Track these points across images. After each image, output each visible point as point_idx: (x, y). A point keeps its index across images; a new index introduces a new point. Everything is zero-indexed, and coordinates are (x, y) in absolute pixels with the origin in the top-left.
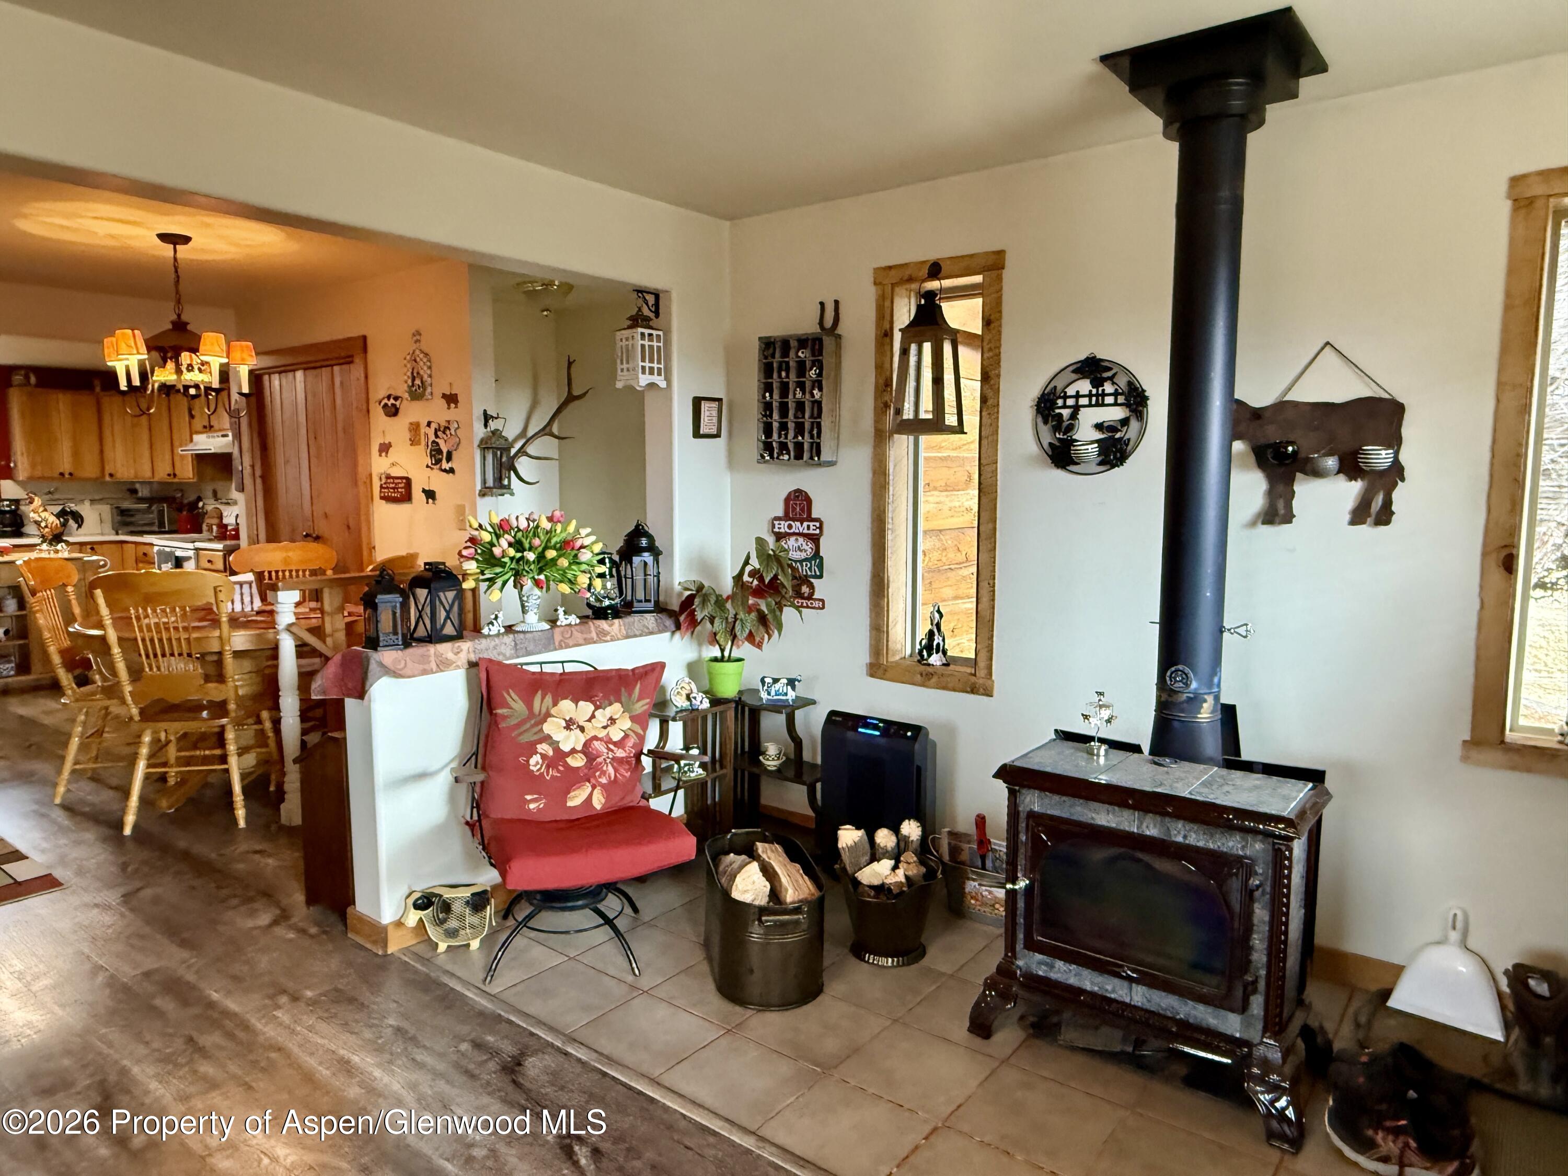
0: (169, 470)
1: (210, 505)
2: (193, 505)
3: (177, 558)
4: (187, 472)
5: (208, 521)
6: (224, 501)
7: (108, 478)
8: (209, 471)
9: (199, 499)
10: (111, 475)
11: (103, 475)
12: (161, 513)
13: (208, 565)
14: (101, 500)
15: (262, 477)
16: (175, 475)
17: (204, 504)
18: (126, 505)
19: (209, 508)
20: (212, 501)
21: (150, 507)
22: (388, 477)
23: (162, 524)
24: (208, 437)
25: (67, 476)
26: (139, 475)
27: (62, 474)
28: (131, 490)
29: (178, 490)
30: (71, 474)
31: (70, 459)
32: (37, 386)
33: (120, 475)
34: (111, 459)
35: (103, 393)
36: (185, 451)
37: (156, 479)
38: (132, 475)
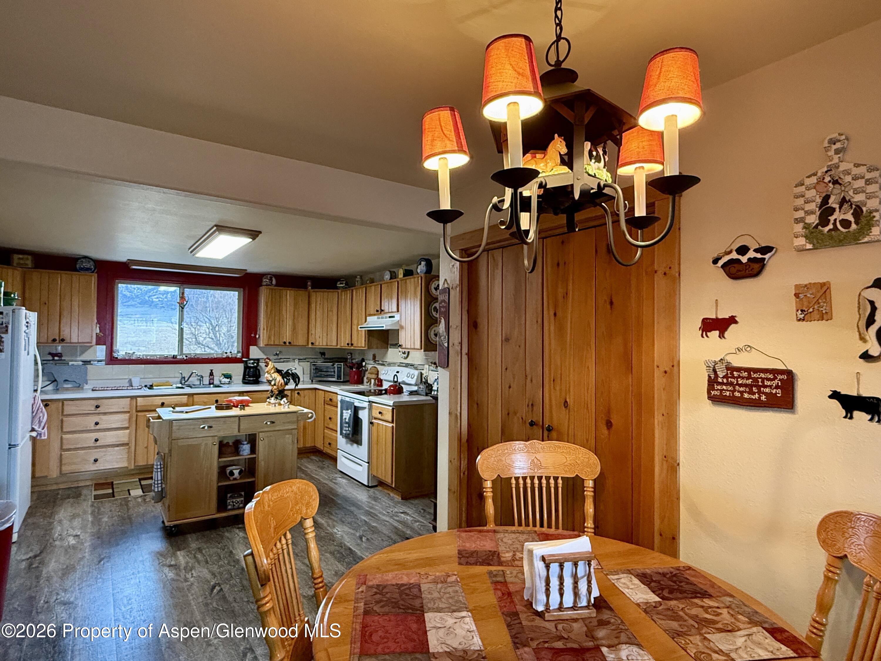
0: (348, 341)
1: (369, 365)
2: (360, 365)
3: (356, 408)
4: (360, 342)
5: (367, 375)
6: (381, 362)
7: (310, 346)
8: (375, 341)
9: (363, 360)
10: (312, 344)
11: (308, 343)
12: (339, 368)
13: (379, 416)
14: (305, 359)
15: (468, 354)
16: (352, 344)
17: (366, 364)
18: (319, 363)
19: (369, 367)
20: (372, 362)
21: (333, 365)
22: (731, 369)
23: (339, 377)
24: (378, 318)
25: (287, 344)
26: (328, 344)
27: (285, 343)
28: (323, 354)
29: (351, 354)
30: (290, 343)
31: (290, 333)
32: (276, 286)
33: (317, 344)
34: (313, 332)
35: (313, 290)
36: (360, 328)
37: (338, 347)
38: (325, 344)
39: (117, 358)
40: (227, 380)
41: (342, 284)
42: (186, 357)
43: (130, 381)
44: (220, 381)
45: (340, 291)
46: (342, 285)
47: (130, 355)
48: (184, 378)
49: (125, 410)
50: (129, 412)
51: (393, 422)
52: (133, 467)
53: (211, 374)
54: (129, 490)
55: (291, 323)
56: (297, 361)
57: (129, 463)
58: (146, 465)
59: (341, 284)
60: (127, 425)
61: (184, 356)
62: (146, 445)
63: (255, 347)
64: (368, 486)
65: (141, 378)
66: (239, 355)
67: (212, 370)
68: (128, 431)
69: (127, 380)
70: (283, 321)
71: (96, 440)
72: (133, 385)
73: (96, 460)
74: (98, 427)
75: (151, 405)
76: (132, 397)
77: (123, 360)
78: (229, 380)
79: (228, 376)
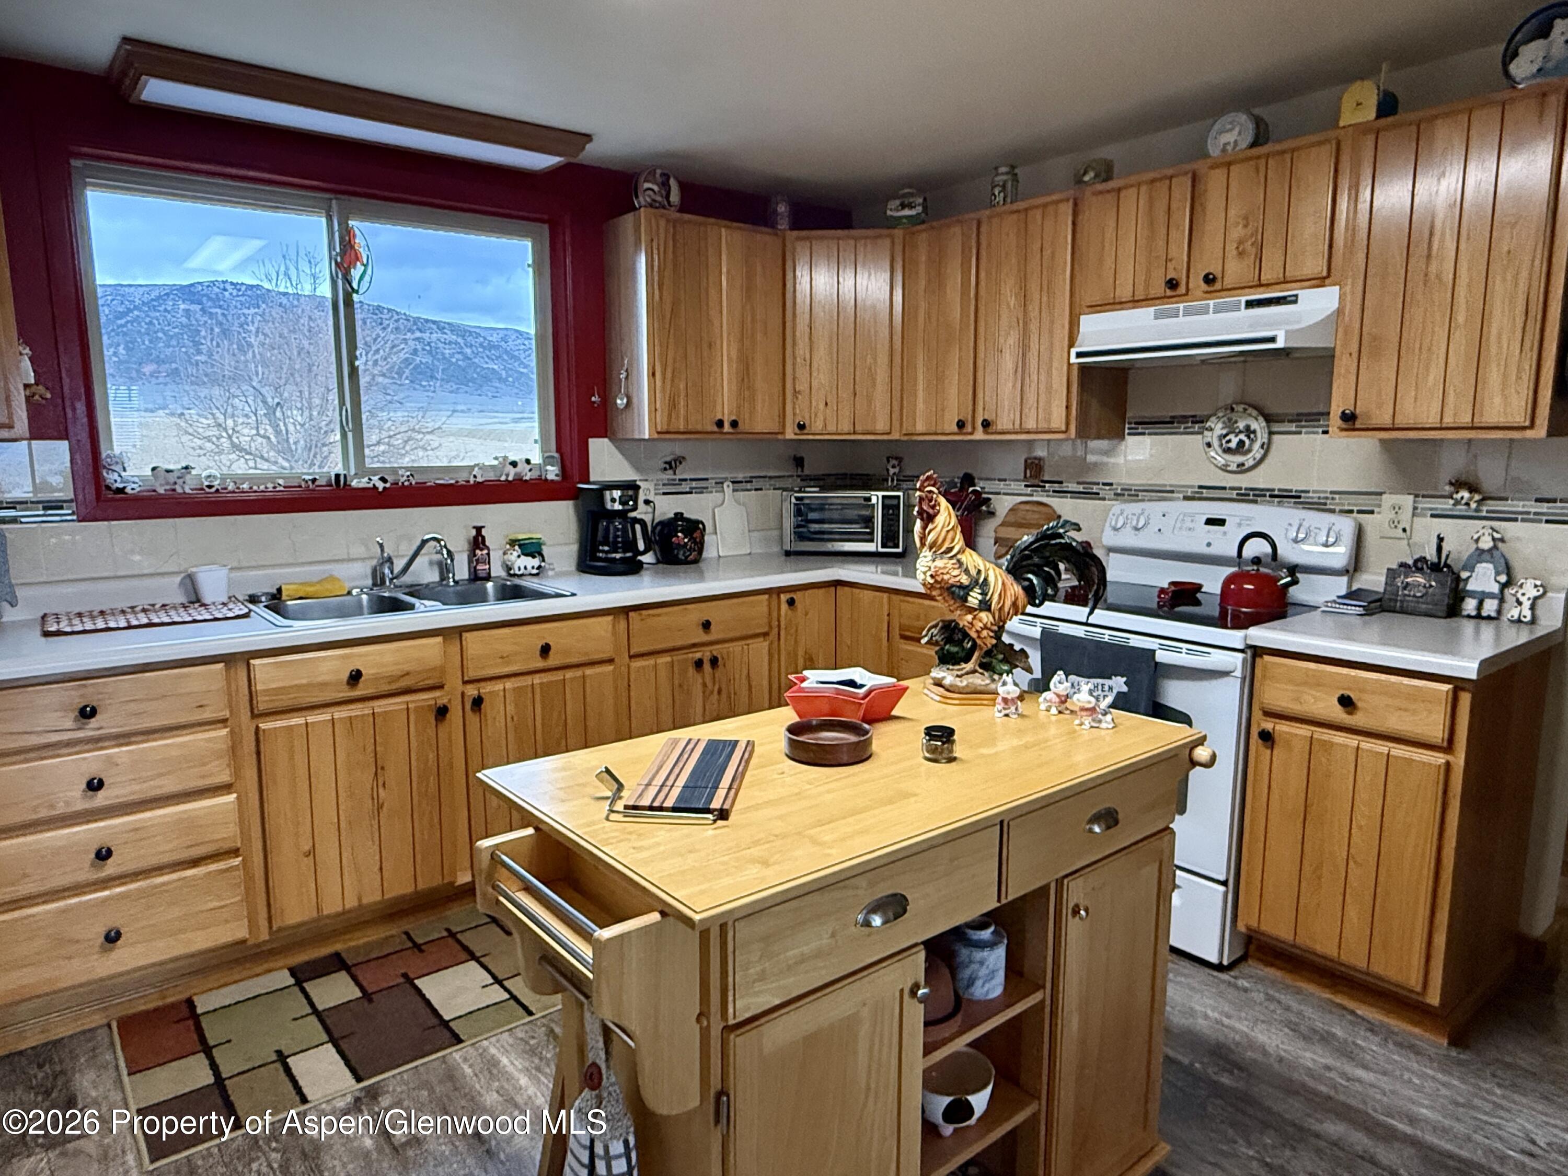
1: (1005, 496)
4: (1040, 414)
6: (1073, 486)
7: (788, 433)
8: (1094, 409)
10: (801, 426)
11: (783, 425)
12: (890, 510)
13: (1330, 712)
14: (749, 481)
16: (985, 425)
19: (1006, 502)
23: (889, 539)
24: (1177, 312)
25: (727, 428)
26: (859, 428)
27: (720, 424)
28: (799, 462)
29: (900, 459)
30: (734, 424)
31: (734, 388)
32: (682, 209)
33: (818, 426)
34: (802, 386)
35: (795, 233)
36: (1079, 355)
37: (895, 436)
38: (846, 426)
39: (121, 491)
40: (531, 563)
41: (911, 206)
42: (383, 480)
43: (191, 586)
44: (508, 568)
45: (898, 233)
46: (907, 212)
47: (172, 478)
48: (390, 560)
49: (207, 715)
50: (224, 721)
51: (1448, 747)
52: (264, 936)
53: (478, 542)
54: (282, 1058)
55: (734, 354)
56: (728, 488)
57: (252, 924)
58: (314, 921)
59: (903, 206)
60: (225, 777)
61: (375, 479)
62: (307, 847)
63: (606, 440)
64: (1219, 968)
65: (232, 569)
66: (552, 472)
67: (479, 529)
68: (233, 797)
69: (178, 579)
70: (710, 346)
71: (103, 855)
72: (207, 600)
73: (112, 938)
74: (102, 798)
75: (310, 685)
76: (228, 659)
77: (149, 498)
78: (536, 562)
79: (532, 549)
